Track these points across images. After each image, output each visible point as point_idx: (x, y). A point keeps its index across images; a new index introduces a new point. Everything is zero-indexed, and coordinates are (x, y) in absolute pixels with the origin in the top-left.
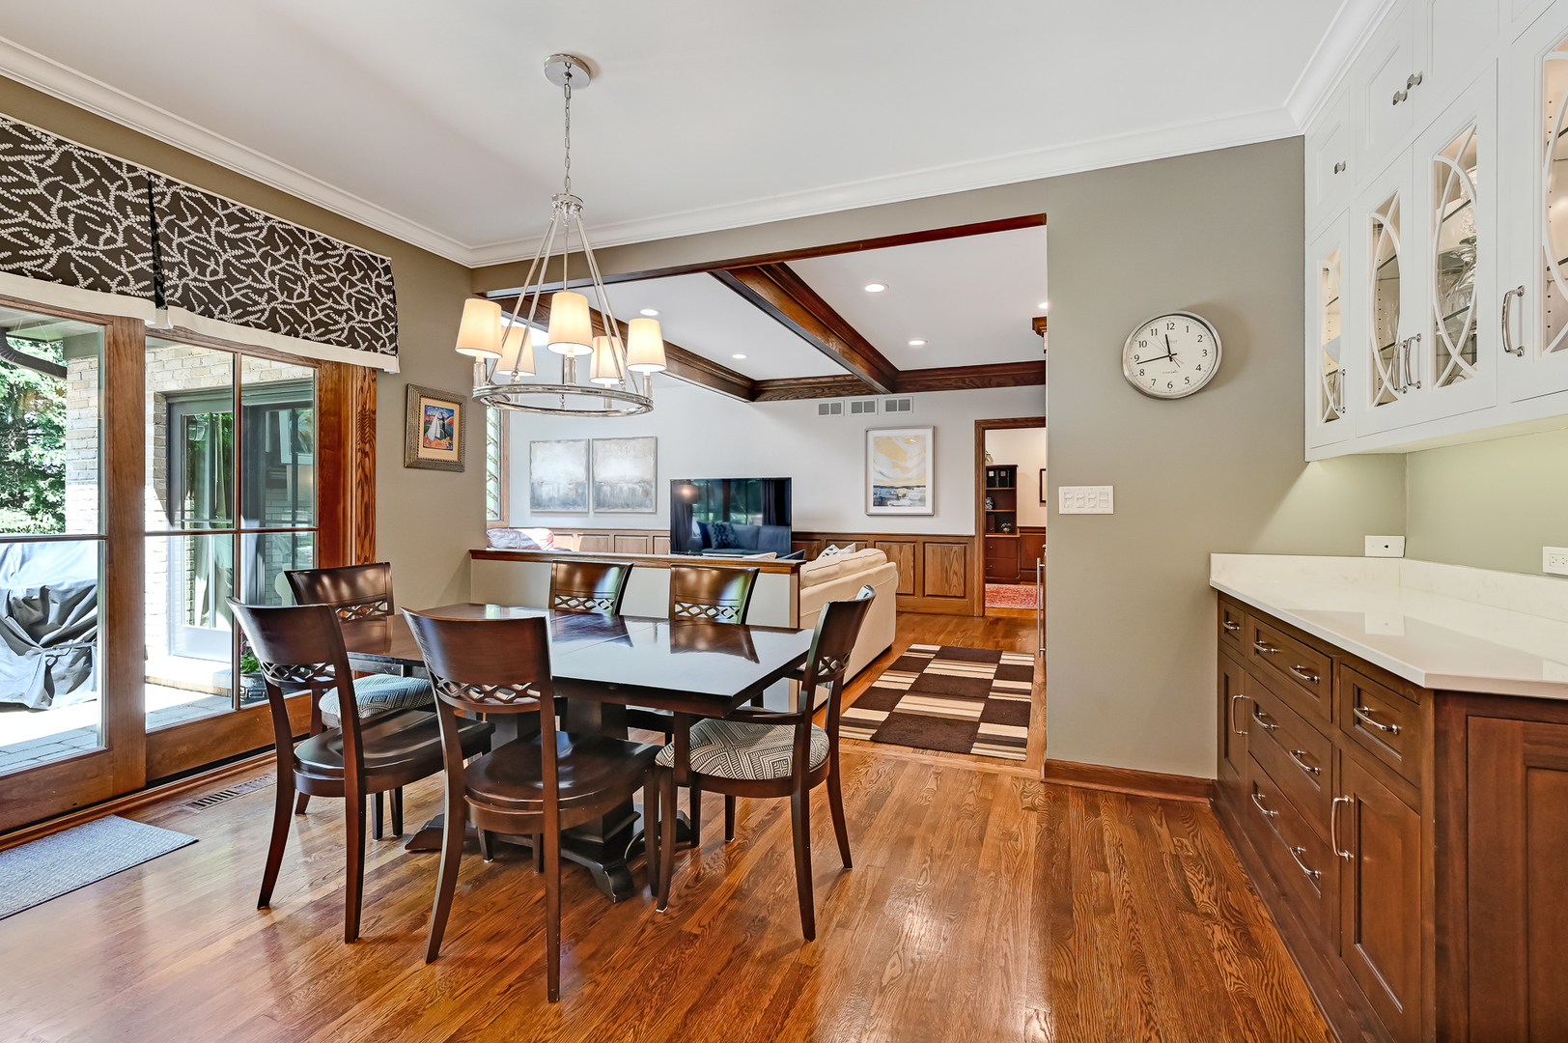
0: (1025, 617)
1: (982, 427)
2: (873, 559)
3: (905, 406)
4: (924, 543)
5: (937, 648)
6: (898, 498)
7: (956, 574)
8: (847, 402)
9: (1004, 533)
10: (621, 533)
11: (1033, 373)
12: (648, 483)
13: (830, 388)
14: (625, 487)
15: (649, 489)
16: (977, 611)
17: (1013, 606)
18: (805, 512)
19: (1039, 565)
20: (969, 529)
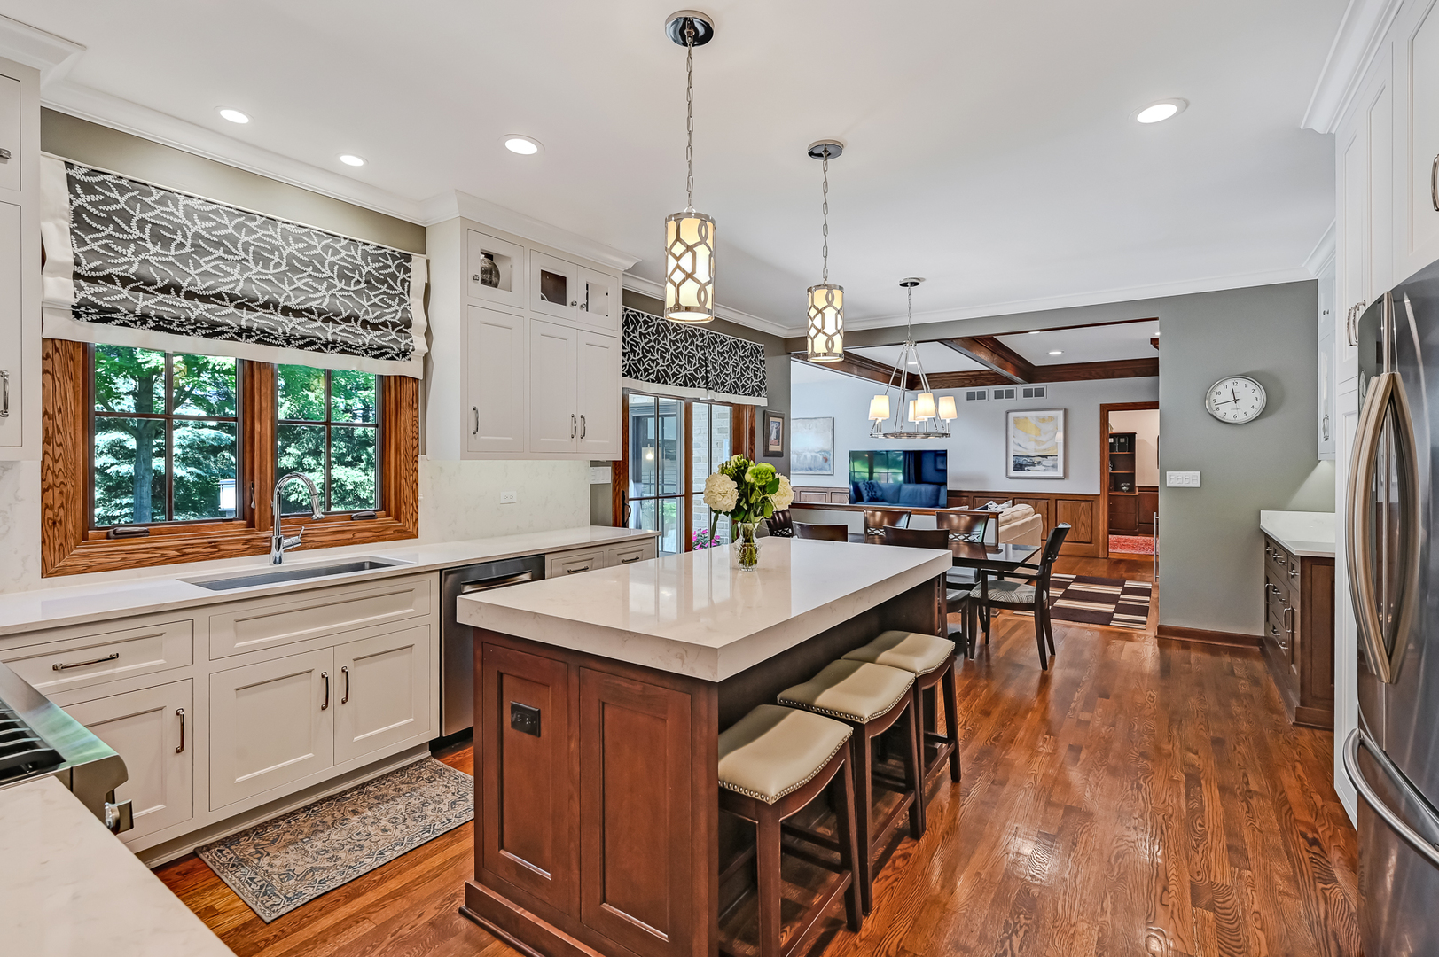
0: (1144, 559)
1: (1106, 409)
2: (1027, 511)
3: (1040, 393)
4: (1056, 500)
5: (1074, 577)
6: (1033, 465)
7: (1084, 524)
8: (990, 390)
9: (1123, 491)
10: (805, 490)
11: (1149, 367)
12: (827, 452)
13: (976, 379)
14: (809, 455)
15: (828, 458)
16: (1102, 554)
17: (1133, 552)
18: (959, 474)
19: (1155, 517)
20: (1096, 489)
